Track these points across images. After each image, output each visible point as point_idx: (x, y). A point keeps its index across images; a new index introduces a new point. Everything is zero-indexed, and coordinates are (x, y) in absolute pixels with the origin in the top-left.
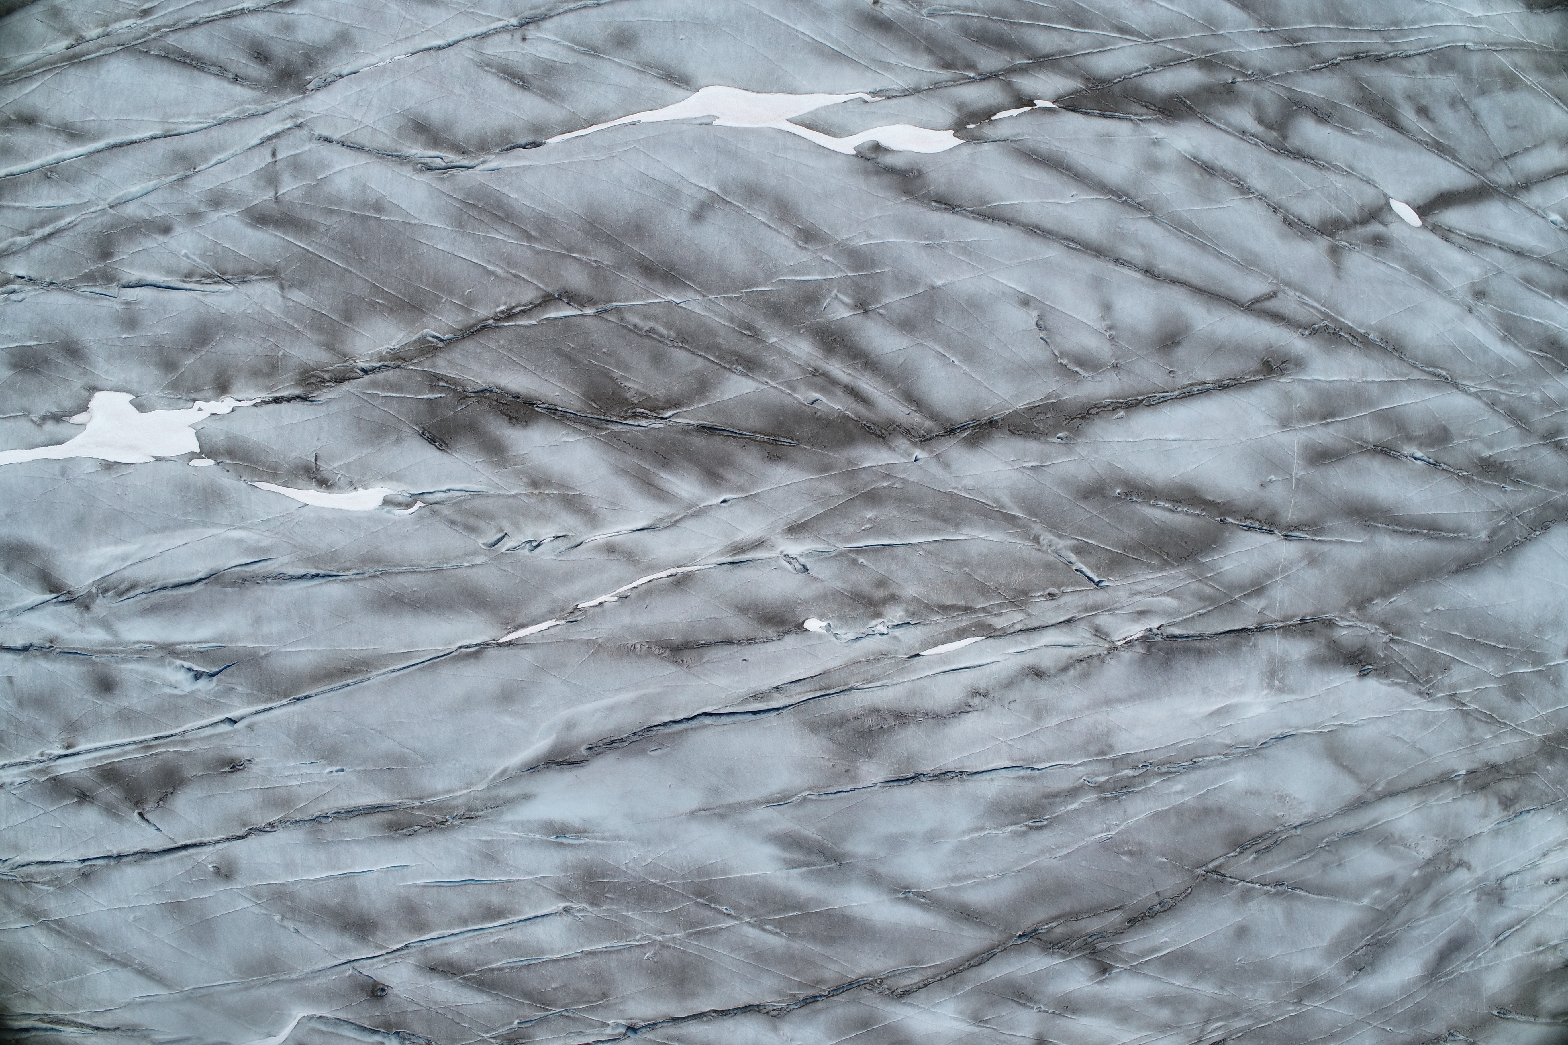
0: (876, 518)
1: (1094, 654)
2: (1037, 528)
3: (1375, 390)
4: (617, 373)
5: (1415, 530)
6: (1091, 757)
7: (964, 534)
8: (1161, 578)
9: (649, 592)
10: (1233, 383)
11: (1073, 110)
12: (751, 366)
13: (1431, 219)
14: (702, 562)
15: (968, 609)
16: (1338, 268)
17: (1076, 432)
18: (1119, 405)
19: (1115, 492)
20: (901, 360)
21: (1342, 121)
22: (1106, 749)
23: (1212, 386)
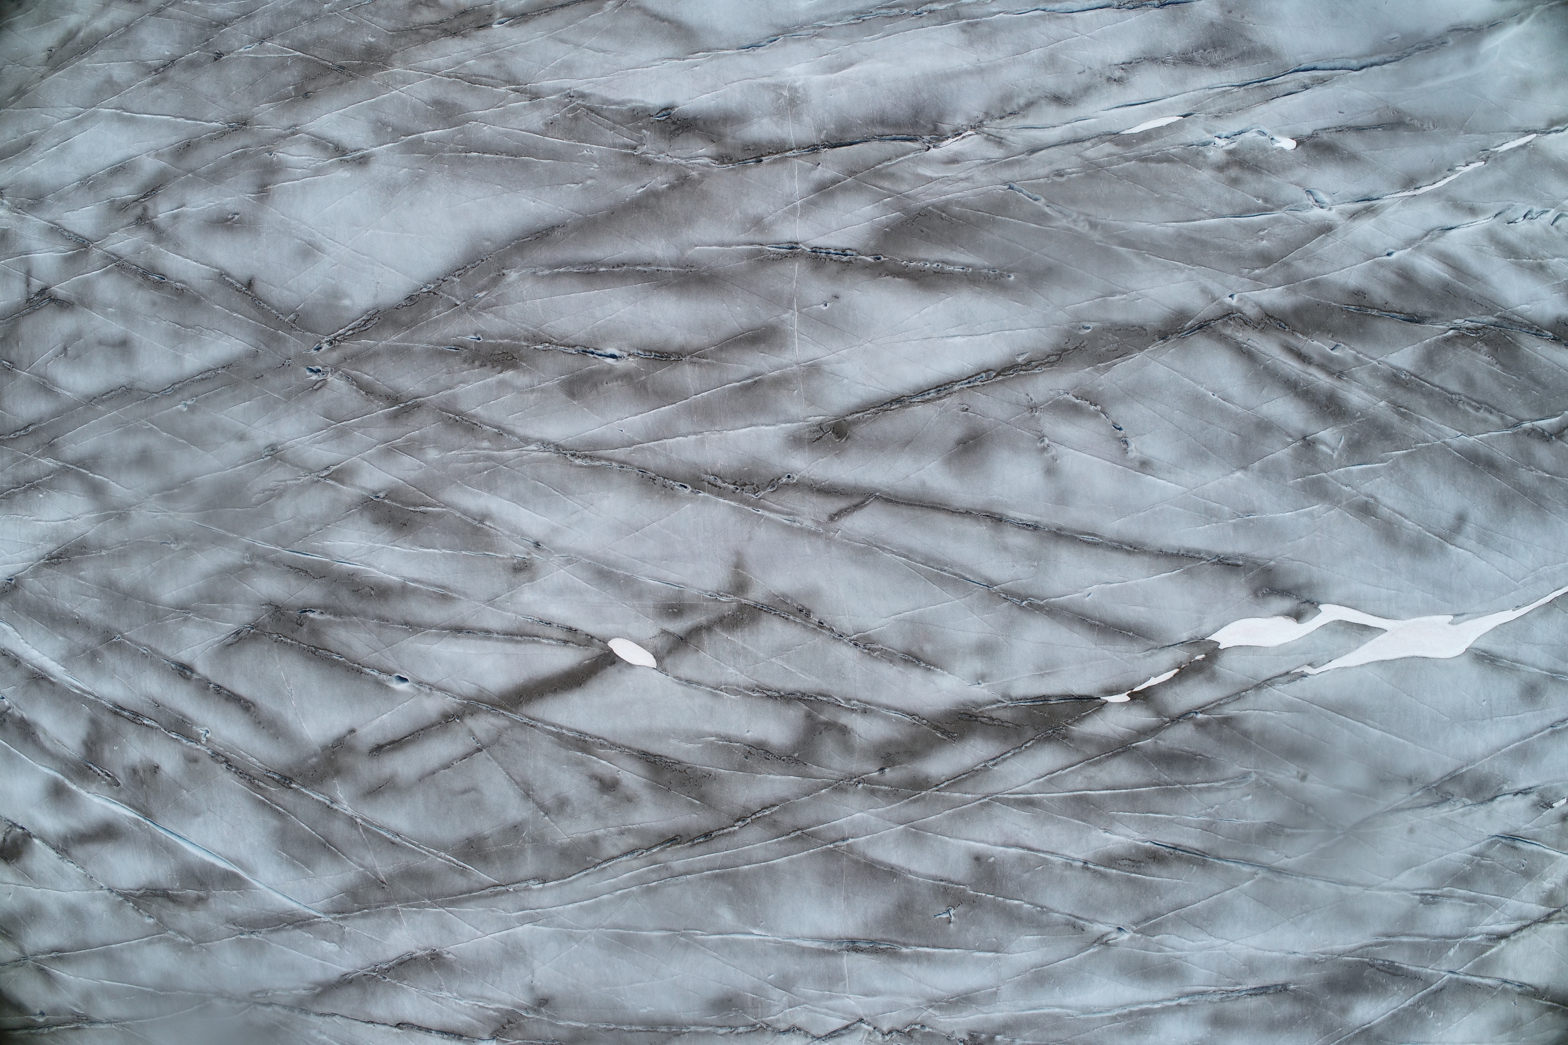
0: (1257, 241)
1: (998, 121)
2: (1096, 236)
3: (683, 425)
4: (1497, 369)
5: (618, 270)
6: (985, 21)
7: (1171, 227)
8: (946, 193)
9: (1434, 174)
10: (885, 407)
11: (1080, 698)
12: (1395, 378)
13: (595, 651)
14: (1396, 200)
15: (1144, 159)
16: (739, 565)
17: (1070, 334)
18: (1024, 368)
19: (1016, 277)
20: (1265, 392)
21: (730, 751)
22: (969, 29)
23: (913, 400)
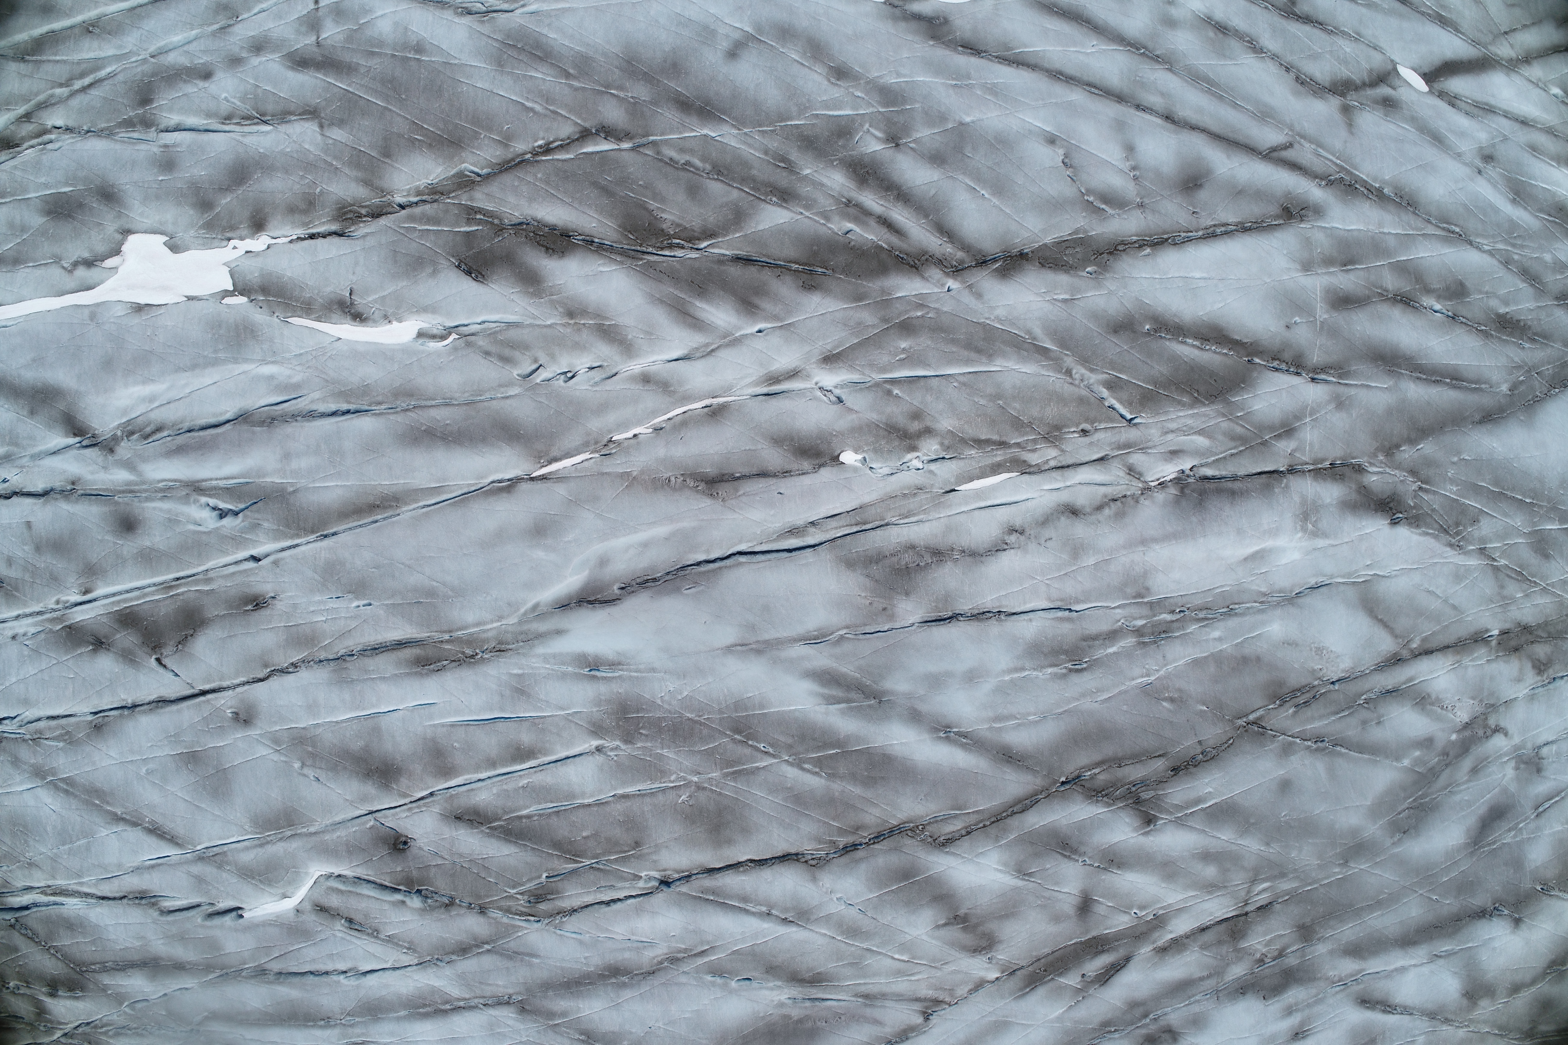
0: (911, 348)
1: (1129, 493)
2: (1069, 361)
3: (1392, 242)
4: (653, 204)
5: (1438, 378)
6: (1128, 599)
7: (997, 365)
8: (1192, 416)
9: (684, 423)
10: (1255, 226)
12: (786, 197)
13: (1437, 86)
14: (738, 393)
15: (1003, 444)
16: (1350, 125)
17: (1104, 268)
18: (1146, 243)
19: (1144, 327)
20: (933, 192)
22: (1143, 591)
23: (1235, 228)
